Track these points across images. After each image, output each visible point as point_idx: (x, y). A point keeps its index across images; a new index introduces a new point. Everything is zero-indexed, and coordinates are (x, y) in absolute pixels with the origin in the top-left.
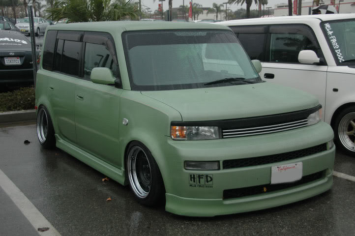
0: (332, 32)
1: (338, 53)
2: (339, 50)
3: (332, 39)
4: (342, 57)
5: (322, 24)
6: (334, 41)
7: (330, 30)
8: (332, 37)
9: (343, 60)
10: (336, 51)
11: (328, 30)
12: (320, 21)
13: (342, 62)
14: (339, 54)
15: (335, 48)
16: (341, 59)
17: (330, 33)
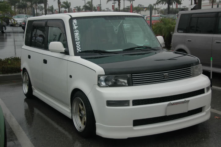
0: (77, 27)
1: (78, 44)
2: (79, 42)
3: (76, 32)
4: (80, 48)
5: (71, 19)
6: (77, 34)
7: (76, 25)
8: (76, 31)
9: (80, 51)
10: (77, 43)
11: (74, 25)
12: (70, 17)
13: (80, 52)
14: (78, 46)
15: (76, 40)
16: (79, 50)
17: (75, 27)
